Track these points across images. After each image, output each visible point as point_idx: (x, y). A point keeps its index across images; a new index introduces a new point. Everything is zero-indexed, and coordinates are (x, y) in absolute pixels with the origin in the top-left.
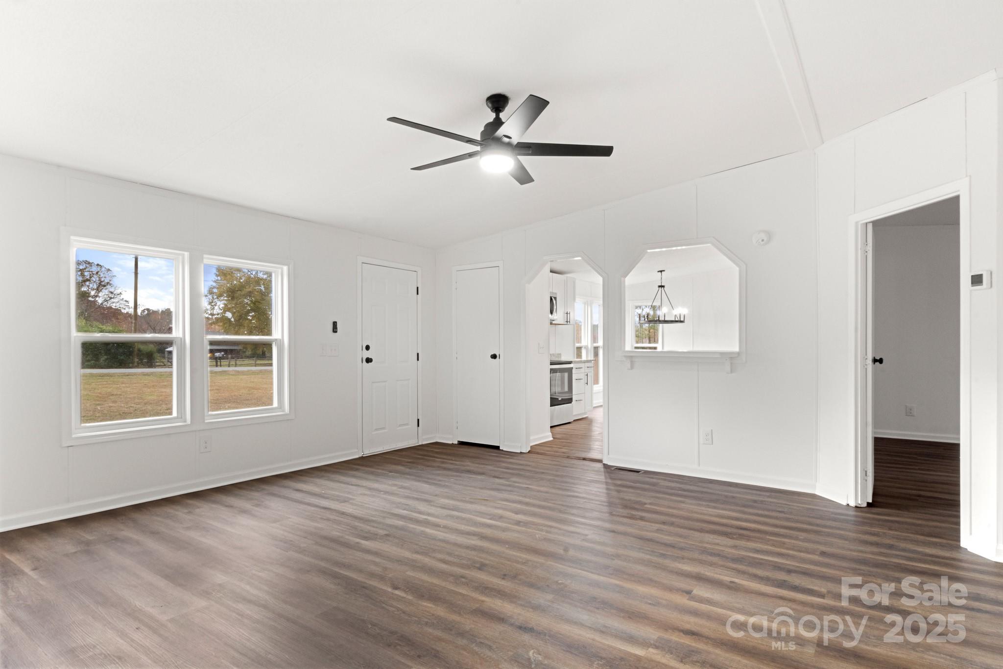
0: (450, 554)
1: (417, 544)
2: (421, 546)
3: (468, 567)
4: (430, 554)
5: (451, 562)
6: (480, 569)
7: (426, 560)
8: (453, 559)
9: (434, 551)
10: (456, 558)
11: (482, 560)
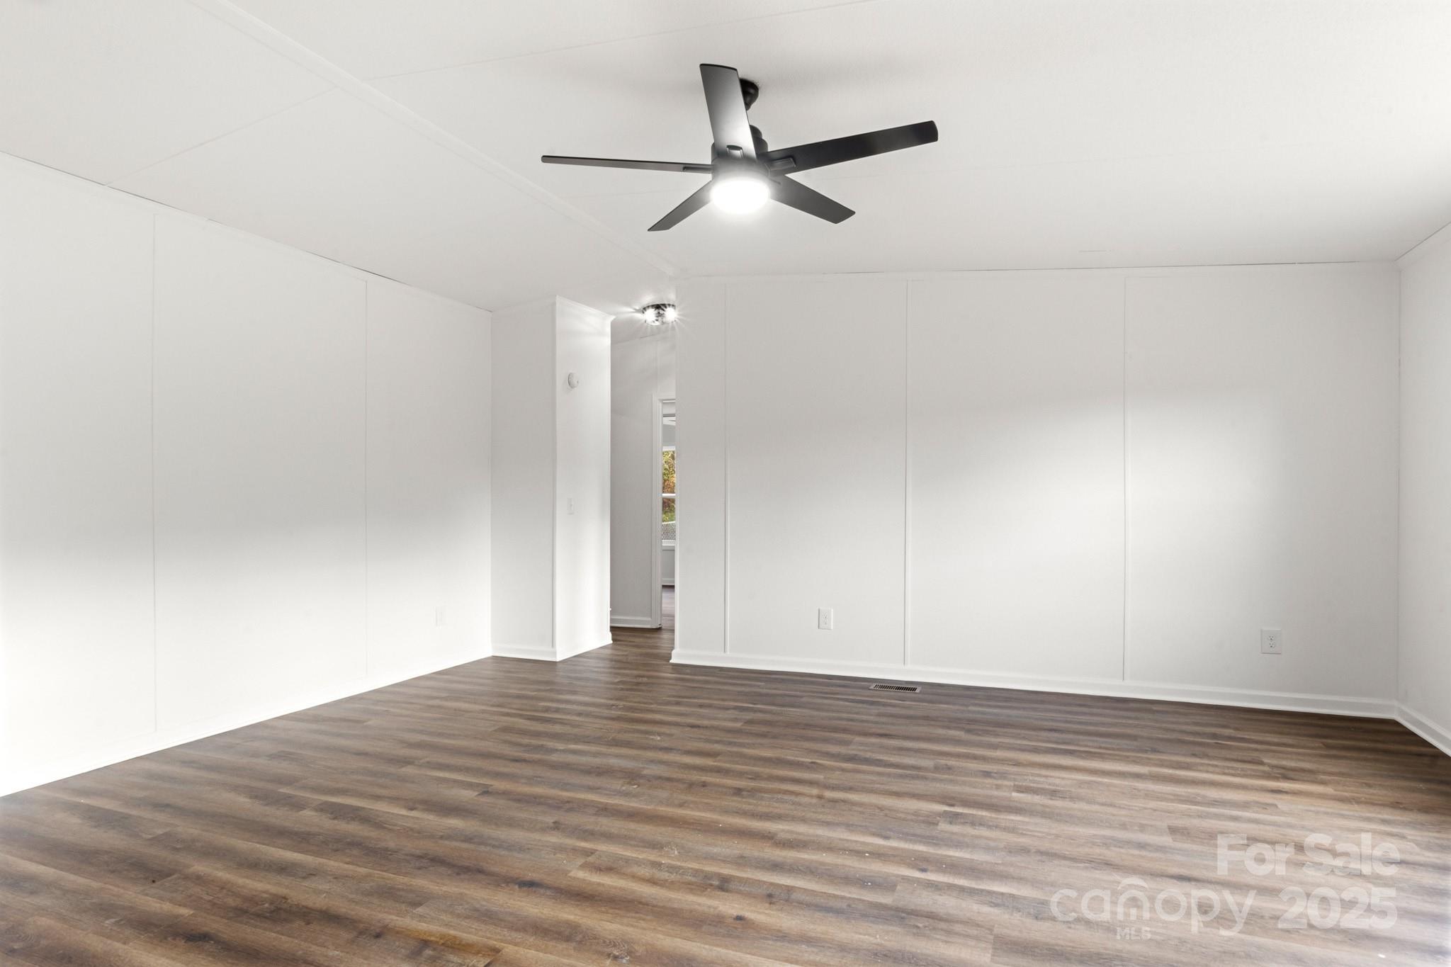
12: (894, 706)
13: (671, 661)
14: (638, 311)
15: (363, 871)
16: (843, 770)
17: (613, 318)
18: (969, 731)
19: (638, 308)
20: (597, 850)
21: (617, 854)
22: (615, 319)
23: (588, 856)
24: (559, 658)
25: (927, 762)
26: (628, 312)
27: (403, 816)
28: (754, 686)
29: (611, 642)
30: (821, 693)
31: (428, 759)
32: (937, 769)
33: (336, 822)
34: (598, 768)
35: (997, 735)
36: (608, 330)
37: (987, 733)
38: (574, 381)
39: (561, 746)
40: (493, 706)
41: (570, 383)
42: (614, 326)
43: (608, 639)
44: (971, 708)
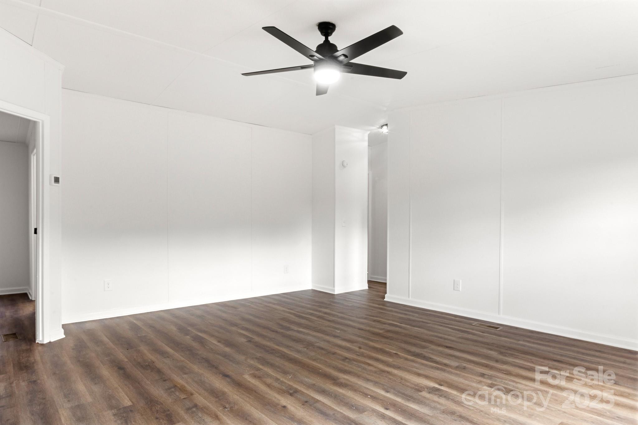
0: (365, 369)
1: (390, 379)
2: (386, 377)
3: (354, 360)
4: (379, 370)
5: (364, 364)
6: (347, 358)
7: (381, 366)
8: (363, 366)
9: (376, 372)
10: (360, 366)
11: (343, 363)
12: (474, 334)
13: (385, 300)
14: (379, 128)
15: (183, 359)
16: (406, 359)
17: (369, 132)
18: (501, 353)
19: (378, 127)
20: (262, 369)
21: (268, 373)
22: (370, 133)
23: (257, 371)
24: (336, 293)
25: (454, 364)
26: (375, 129)
27: (214, 344)
28: (410, 315)
29: (368, 288)
30: (440, 322)
31: (243, 325)
32: (457, 368)
33: (193, 342)
34: (300, 339)
35: (516, 357)
36: (367, 138)
37: (512, 355)
38: (345, 164)
39: (296, 328)
40: (289, 309)
41: (343, 165)
42: (370, 137)
43: (366, 287)
44: (521, 342)
